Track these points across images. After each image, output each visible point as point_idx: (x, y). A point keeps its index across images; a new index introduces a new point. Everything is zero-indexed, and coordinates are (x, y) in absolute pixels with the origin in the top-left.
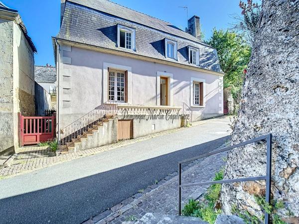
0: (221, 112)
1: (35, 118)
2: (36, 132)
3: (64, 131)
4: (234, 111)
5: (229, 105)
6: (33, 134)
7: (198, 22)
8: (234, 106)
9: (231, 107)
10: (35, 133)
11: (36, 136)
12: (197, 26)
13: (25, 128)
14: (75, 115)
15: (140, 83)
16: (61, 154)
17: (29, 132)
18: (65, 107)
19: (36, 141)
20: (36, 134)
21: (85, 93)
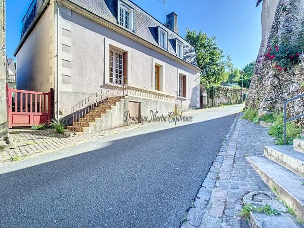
0: (198, 105)
1: (27, 92)
2: (29, 111)
3: (63, 113)
4: (208, 105)
5: (204, 99)
6: (24, 113)
7: (176, 18)
8: (208, 101)
9: (205, 101)
10: (27, 113)
11: (29, 116)
12: (176, 23)
13: (14, 104)
14: (76, 93)
15: (138, 67)
16: (75, 134)
17: (19, 111)
18: (64, 82)
19: (29, 123)
20: (29, 113)
21: (86, 69)
